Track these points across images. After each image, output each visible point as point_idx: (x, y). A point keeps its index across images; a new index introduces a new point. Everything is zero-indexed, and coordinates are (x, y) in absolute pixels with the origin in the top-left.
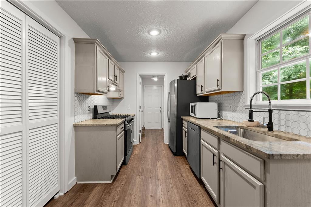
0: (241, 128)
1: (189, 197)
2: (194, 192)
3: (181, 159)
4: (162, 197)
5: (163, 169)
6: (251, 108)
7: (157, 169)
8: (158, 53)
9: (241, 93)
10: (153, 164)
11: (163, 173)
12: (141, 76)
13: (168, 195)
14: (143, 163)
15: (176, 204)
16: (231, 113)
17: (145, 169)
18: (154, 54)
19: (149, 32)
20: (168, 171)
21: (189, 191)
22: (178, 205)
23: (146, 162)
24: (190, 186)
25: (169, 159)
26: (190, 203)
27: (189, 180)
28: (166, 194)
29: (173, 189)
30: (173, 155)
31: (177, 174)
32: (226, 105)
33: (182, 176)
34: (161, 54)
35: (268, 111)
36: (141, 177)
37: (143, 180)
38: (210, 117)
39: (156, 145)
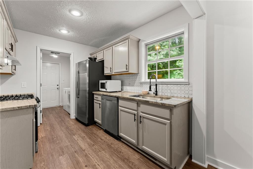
0: (141, 96)
1: (115, 152)
2: (117, 146)
3: (94, 127)
4: (96, 162)
5: (82, 140)
6: (150, 84)
7: (78, 143)
8: (69, 32)
9: (137, 75)
10: (69, 140)
11: (84, 143)
12: (41, 50)
13: (99, 158)
14: (59, 143)
15: (110, 161)
16: (130, 87)
17: (64, 147)
18: (64, 32)
19: (70, 11)
20: (89, 140)
21: (113, 147)
22: (111, 160)
23: (61, 140)
24: (112, 144)
25: (83, 130)
26: (118, 155)
27: (108, 140)
28: (98, 158)
29: (101, 152)
30: (85, 126)
31: (97, 139)
32: (126, 82)
33: (101, 139)
34: (71, 34)
35: (155, 85)
36: (65, 156)
37: (69, 158)
38: (118, 91)
39: (62, 122)
